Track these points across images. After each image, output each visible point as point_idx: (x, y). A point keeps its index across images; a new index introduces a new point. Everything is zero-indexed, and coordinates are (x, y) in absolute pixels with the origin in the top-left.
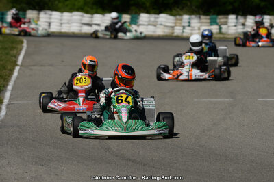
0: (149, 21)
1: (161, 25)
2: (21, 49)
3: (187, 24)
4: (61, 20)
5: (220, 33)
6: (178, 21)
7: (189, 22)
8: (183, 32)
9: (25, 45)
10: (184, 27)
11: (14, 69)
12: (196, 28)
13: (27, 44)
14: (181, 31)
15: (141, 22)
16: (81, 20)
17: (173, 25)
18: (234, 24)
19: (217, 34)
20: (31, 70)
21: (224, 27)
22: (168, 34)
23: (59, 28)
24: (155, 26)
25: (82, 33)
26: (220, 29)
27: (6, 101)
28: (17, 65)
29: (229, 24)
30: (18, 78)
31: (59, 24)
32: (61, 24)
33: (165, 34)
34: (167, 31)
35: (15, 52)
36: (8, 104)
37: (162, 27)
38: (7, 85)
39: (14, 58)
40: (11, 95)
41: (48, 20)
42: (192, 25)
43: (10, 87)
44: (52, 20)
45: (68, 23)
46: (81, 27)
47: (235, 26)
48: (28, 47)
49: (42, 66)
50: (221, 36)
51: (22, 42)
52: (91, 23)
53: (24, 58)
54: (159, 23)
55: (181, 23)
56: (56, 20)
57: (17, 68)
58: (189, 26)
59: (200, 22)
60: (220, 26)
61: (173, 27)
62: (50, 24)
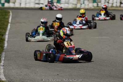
0: (66, 2)
1: (71, 3)
2: (10, 16)
3: (83, 3)
4: (26, 2)
5: (98, 6)
6: (79, 2)
7: (84, 2)
8: (81, 6)
9: (11, 13)
10: (81, 4)
11: (8, 25)
12: (87, 5)
13: (12, 13)
14: (80, 6)
15: (62, 2)
16: (35, 2)
17: (76, 3)
18: (104, 2)
19: (96, 7)
20: (16, 25)
21: (99, 4)
22: (74, 8)
23: (25, 5)
24: (68, 4)
25: (35, 8)
26: (98, 5)
27: (6, 39)
28: (9, 23)
29: (102, 2)
30: (10, 29)
31: (25, 4)
32: (26, 3)
33: (73, 8)
34: (74, 6)
35: (7, 17)
36: (8, 41)
37: (71, 4)
38: (6, 32)
39: (7, 20)
40: (8, 37)
41: (20, 2)
42: (85, 3)
43: (7, 33)
44: (22, 2)
45: (29, 3)
46: (35, 5)
47: (105, 3)
48: (12, 15)
49: (20, 23)
50: (98, 8)
51: (9, 12)
52: (39, 3)
53: (11, 20)
54: (70, 2)
55: (80, 2)
56: (23, 2)
57: (9, 24)
58: (84, 3)
59: (88, 2)
60: (97, 3)
61: (76, 4)
62: (20, 4)
